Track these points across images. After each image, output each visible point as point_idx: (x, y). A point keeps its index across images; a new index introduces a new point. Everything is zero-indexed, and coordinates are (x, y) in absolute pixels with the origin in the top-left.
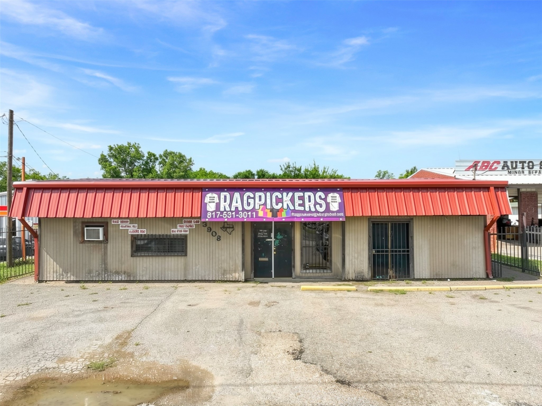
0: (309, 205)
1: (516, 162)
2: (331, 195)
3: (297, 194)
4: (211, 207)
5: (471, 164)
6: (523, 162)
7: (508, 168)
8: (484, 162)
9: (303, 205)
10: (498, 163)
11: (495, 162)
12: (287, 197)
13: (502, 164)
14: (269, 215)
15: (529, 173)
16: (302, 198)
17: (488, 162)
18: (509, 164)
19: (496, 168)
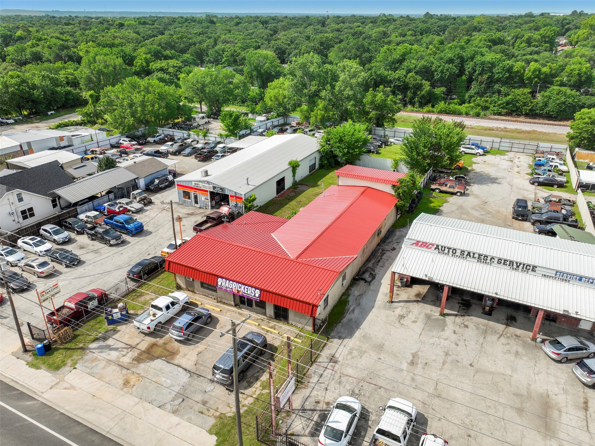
0: (249, 292)
1: (445, 248)
2: (257, 290)
3: (246, 287)
4: (219, 283)
5: (415, 242)
6: (449, 249)
7: (439, 250)
8: (423, 243)
9: (247, 291)
10: (433, 245)
11: (431, 244)
12: (243, 287)
13: (435, 246)
14: (236, 292)
15: (452, 255)
16: (247, 289)
17: (426, 243)
18: (440, 248)
19: (431, 248)
